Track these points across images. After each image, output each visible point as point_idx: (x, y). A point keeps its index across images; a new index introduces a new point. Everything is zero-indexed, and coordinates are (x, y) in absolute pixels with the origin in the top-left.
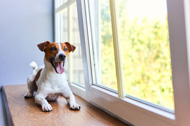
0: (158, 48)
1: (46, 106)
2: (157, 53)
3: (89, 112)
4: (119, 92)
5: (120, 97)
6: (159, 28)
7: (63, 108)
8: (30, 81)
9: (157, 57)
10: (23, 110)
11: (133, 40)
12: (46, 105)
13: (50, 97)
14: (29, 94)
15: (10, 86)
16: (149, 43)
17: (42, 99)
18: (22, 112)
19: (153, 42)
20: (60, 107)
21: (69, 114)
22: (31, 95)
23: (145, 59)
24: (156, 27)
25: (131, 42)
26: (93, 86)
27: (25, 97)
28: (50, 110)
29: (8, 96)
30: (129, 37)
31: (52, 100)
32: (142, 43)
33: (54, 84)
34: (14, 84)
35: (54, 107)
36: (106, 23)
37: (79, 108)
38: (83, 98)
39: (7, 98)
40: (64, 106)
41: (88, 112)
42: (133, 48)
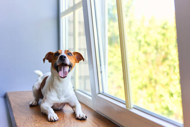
0: (166, 50)
1: (52, 116)
2: (165, 55)
3: (96, 122)
4: (127, 103)
5: (128, 108)
6: (167, 29)
7: (69, 118)
8: (36, 89)
9: (165, 59)
10: (29, 119)
11: (140, 42)
12: (52, 114)
13: (56, 106)
14: (34, 103)
15: (14, 93)
17: (48, 108)
18: (28, 122)
19: (161, 44)
20: (66, 117)
21: (76, 124)
22: (36, 103)
23: (152, 61)
24: (164, 28)
25: (137, 44)
26: (100, 95)
27: (30, 105)
28: (56, 119)
29: (12, 104)
30: (136, 39)
31: (58, 109)
32: (149, 44)
33: (61, 93)
34: (18, 90)
35: (60, 117)
36: (112, 23)
37: (85, 118)
38: (90, 106)
39: (12, 106)
40: (70, 115)
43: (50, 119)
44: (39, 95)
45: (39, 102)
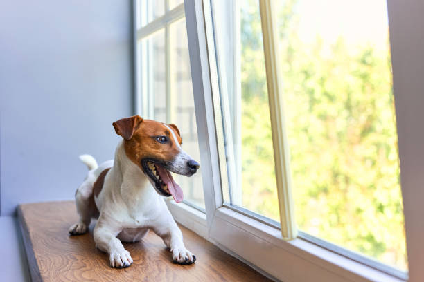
0: (369, 110)
1: (119, 256)
3: (216, 269)
4: (283, 226)
5: (286, 239)
6: (371, 65)
7: (157, 259)
8: (82, 197)
9: (367, 130)
10: (68, 264)
11: (311, 92)
12: (119, 252)
13: (127, 234)
14: (79, 227)
15: (35, 205)
16: (349, 99)
17: (110, 239)
18: (66, 268)
19: (358, 96)
20: (149, 257)
21: (171, 274)
22: (84, 228)
23: (339, 134)
24: (364, 62)
25: (307, 98)
26: (224, 210)
27: (70, 233)
28: (127, 263)
29: (32, 230)
30: (303, 86)
31: (131, 241)
32: (331, 98)
35: (137, 258)
36: (250, 53)
37: (192, 260)
38: (202, 234)
39: (31, 235)
40: (159, 255)
41: (213, 270)
42: (311, 109)
43: (115, 263)
44: (90, 209)
45: (90, 226)
